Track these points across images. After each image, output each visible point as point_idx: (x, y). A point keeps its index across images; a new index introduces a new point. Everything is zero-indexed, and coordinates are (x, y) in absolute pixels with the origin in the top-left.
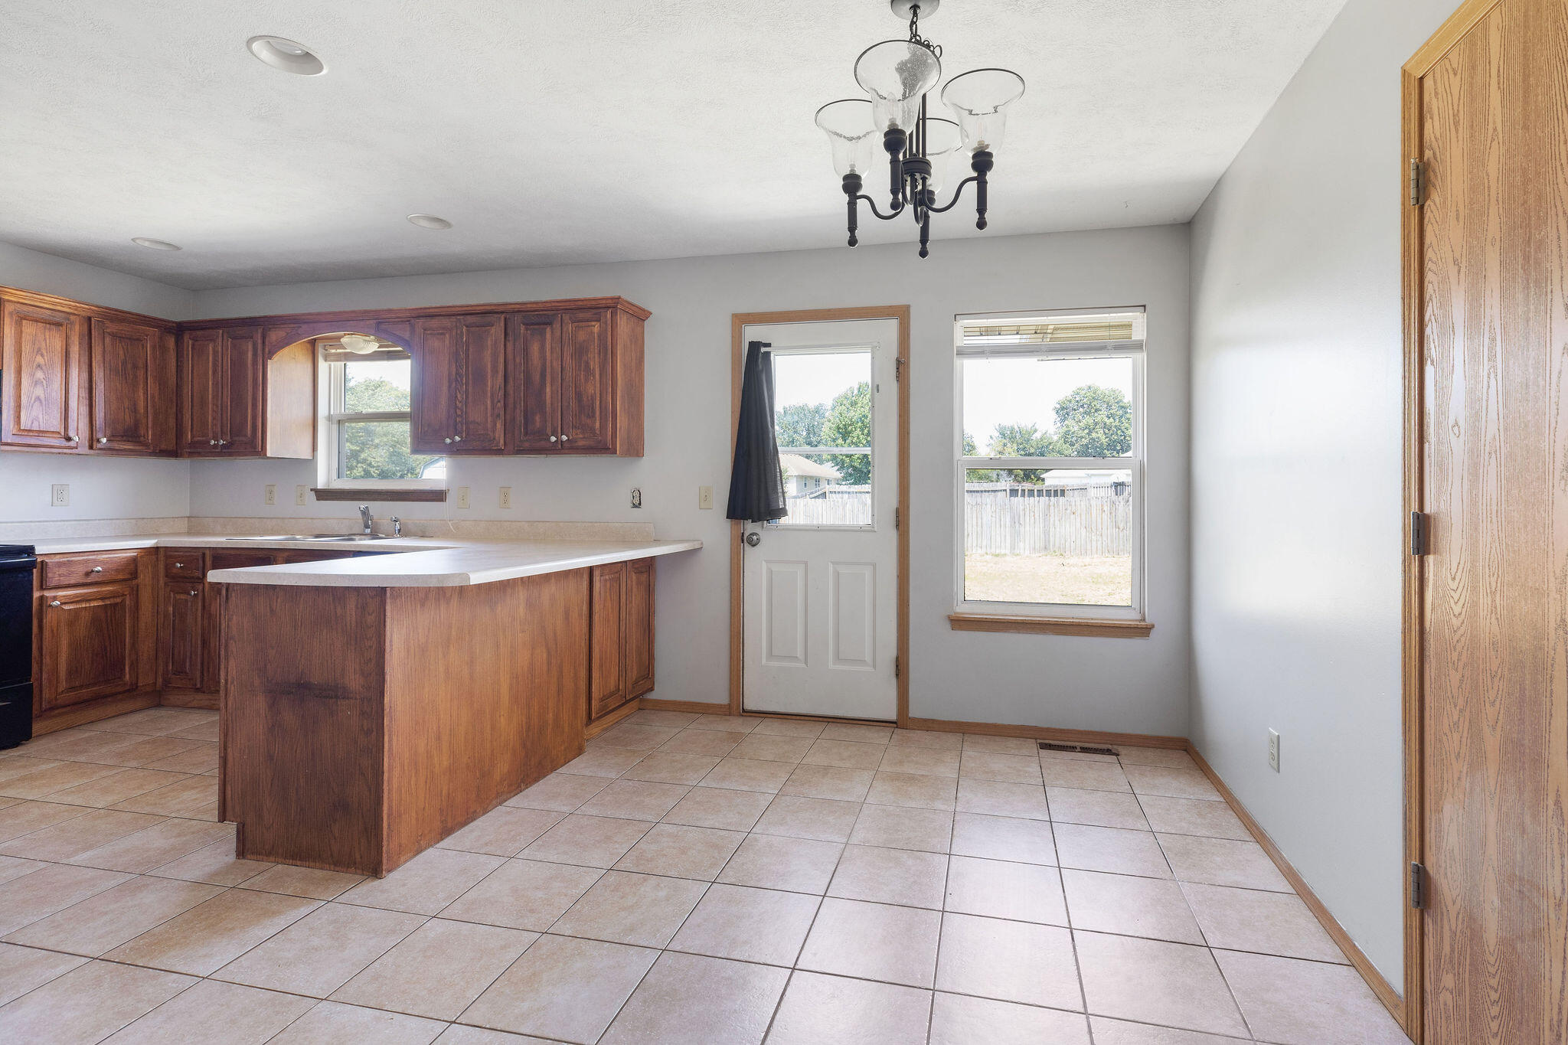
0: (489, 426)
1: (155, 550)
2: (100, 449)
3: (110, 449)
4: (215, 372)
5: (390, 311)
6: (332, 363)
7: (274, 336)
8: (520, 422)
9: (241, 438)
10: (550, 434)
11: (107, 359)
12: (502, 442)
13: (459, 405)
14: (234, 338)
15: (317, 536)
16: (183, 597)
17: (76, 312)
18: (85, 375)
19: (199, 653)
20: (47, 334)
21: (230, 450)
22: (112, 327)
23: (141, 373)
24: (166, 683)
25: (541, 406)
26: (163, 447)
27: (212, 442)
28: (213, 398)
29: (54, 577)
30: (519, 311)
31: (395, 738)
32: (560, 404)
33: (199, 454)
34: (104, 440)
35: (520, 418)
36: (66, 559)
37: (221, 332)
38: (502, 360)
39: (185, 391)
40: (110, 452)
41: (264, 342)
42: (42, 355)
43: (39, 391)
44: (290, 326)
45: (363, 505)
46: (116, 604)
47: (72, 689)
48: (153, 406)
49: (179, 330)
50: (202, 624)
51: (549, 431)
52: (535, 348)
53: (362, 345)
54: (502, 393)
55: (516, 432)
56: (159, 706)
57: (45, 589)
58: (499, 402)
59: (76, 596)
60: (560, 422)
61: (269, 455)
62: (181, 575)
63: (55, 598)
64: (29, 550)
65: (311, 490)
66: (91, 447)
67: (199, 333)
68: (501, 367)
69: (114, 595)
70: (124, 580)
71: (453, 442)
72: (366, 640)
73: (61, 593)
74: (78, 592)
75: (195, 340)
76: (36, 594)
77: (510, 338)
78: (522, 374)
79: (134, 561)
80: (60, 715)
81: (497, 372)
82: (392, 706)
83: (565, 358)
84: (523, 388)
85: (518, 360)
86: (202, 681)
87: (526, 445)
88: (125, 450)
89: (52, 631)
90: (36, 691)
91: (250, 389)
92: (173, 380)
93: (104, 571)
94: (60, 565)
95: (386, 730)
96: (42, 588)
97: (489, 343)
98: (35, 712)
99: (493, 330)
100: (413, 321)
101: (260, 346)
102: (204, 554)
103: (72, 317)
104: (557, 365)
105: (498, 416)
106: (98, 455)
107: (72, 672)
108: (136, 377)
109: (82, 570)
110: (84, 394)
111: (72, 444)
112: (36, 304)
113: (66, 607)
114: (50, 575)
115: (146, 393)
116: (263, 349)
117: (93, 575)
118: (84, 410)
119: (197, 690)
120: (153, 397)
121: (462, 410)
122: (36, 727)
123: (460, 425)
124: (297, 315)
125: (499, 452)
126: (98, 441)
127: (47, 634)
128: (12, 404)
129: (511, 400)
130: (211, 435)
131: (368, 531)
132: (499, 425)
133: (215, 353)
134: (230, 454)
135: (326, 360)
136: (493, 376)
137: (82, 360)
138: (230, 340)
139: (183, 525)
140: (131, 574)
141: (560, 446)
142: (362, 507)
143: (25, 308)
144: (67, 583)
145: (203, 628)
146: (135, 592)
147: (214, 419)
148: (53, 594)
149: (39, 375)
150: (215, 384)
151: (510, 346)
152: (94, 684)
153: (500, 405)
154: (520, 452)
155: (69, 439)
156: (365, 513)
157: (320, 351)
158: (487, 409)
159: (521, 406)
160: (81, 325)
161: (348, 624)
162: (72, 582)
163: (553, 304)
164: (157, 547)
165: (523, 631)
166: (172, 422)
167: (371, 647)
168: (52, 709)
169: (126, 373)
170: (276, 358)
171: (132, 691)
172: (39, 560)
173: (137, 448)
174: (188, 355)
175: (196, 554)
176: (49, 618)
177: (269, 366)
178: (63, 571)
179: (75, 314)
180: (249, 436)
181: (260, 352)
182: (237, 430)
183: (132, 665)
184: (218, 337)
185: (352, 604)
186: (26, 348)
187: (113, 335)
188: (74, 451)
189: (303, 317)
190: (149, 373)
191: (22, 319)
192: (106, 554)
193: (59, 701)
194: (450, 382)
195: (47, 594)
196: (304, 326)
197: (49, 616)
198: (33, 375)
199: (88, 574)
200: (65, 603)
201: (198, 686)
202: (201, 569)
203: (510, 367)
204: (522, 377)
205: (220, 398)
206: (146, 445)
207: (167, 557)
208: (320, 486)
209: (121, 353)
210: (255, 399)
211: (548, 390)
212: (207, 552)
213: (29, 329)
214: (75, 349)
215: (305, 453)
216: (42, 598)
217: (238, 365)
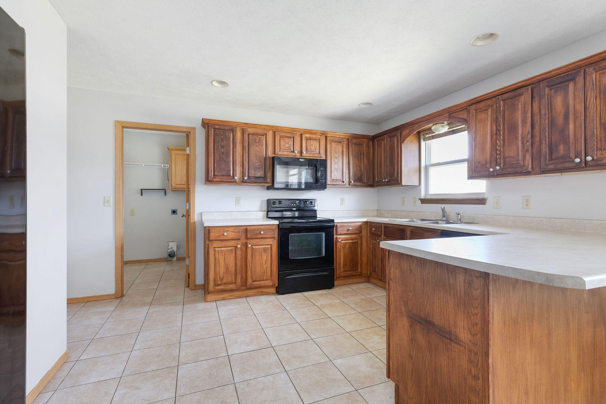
0: (520, 158)
1: (366, 223)
2: (352, 185)
3: (354, 185)
4: (384, 152)
5: (456, 106)
6: (427, 142)
7: (405, 133)
8: (546, 152)
9: (393, 178)
10: (573, 157)
11: (353, 152)
12: (530, 167)
13: (498, 148)
14: (390, 137)
15: (422, 220)
16: (375, 242)
17: (345, 137)
18: (347, 159)
19: (380, 265)
20: (338, 146)
21: (389, 183)
22: (354, 141)
23: (362, 157)
24: (371, 274)
25: (565, 140)
26: (369, 183)
27: (384, 180)
28: (384, 163)
29: (339, 232)
30: (543, 80)
31: (496, 390)
32: (583, 135)
33: (380, 186)
34: (352, 182)
35: (545, 149)
36: (342, 225)
37: (386, 136)
38: (529, 114)
39: (375, 161)
40: (354, 186)
41: (401, 136)
42: (337, 153)
43: (336, 166)
44: (410, 127)
45: (442, 206)
46: (355, 242)
47: (344, 271)
48: (366, 169)
49: (373, 139)
50: (381, 254)
51: (572, 155)
52: (558, 101)
53: (441, 128)
54: (530, 136)
55: (542, 159)
56: (368, 282)
57: (337, 235)
58: (528, 141)
59: (345, 238)
60: (583, 148)
61: (403, 184)
62: (374, 233)
63: (339, 238)
64: (333, 221)
65: (419, 199)
66: (349, 185)
67: (379, 138)
68: (529, 119)
69: (355, 239)
70: (358, 233)
71: (495, 170)
72: (472, 309)
73: (341, 237)
74: (346, 236)
75: (378, 141)
76: (335, 236)
77: (536, 99)
78: (547, 121)
79: (361, 226)
80: (342, 280)
81: (526, 123)
82: (494, 365)
83: (588, 100)
84: (547, 129)
85: (543, 112)
86: (381, 277)
87: (552, 167)
88: (358, 185)
89: (339, 250)
90: (335, 270)
91: (396, 157)
92: (372, 158)
93: (353, 230)
94: (341, 226)
95: (491, 384)
96: (336, 235)
97: (520, 106)
98: (335, 278)
99: (522, 98)
100: (468, 108)
101: (399, 139)
102: (381, 225)
103: (344, 139)
104: (580, 107)
105: (527, 150)
106: (351, 187)
107: (345, 265)
108: (361, 158)
109: (346, 229)
110: (347, 166)
111: (344, 184)
112: (335, 136)
113: (343, 242)
114: (338, 230)
115: (364, 164)
116: (401, 139)
117: (349, 231)
118: (347, 171)
119: (380, 280)
120: (366, 165)
121: (500, 151)
122: (336, 283)
123: (499, 160)
124: (413, 121)
125: (528, 173)
126: (351, 182)
127: (338, 251)
128: (330, 171)
129: (537, 139)
130: (383, 177)
131: (444, 219)
132: (528, 157)
133: (384, 144)
134: (389, 185)
135: (424, 141)
136: (523, 127)
137: (347, 154)
138: (389, 138)
139: (375, 213)
140: (360, 231)
141: (584, 165)
142: (442, 207)
143: (333, 138)
144: (342, 233)
145: (381, 256)
146: (361, 237)
147: (384, 171)
148: (339, 237)
149: (336, 160)
150: (384, 158)
151: (536, 105)
152: (350, 271)
153: (529, 143)
154: (544, 172)
155: (343, 182)
156: (443, 210)
157: (422, 137)
158: (518, 147)
159: (546, 142)
160: (346, 141)
161: (458, 291)
162: (344, 233)
163: (576, 64)
164: (367, 222)
165: (587, 312)
166: (372, 174)
167: (476, 314)
168: (340, 277)
169: (358, 157)
170: (405, 142)
171: (360, 275)
172: (335, 225)
173: (362, 184)
174: (376, 147)
175: (379, 225)
176: (338, 245)
177: (403, 146)
178: (341, 229)
179: (345, 138)
180: (396, 177)
181: (399, 141)
182: (392, 175)
183: (360, 265)
184: (385, 138)
185: (461, 278)
186: (333, 152)
187: (355, 144)
188: (345, 186)
189: (416, 121)
190: (365, 156)
191: (332, 142)
192: (353, 223)
193: (341, 275)
194: (492, 137)
195: (338, 237)
196: (416, 125)
197: (338, 244)
198: (334, 161)
199: (348, 230)
200: (342, 240)
201: (380, 278)
202: (380, 231)
203: (537, 118)
204: (547, 122)
205: (386, 163)
206: (364, 183)
207: (370, 226)
208: (422, 197)
209: (357, 150)
210: (398, 161)
211: (571, 126)
212: (382, 225)
213: (334, 145)
214: (345, 150)
215: (417, 183)
216: (336, 237)
217: (392, 148)
